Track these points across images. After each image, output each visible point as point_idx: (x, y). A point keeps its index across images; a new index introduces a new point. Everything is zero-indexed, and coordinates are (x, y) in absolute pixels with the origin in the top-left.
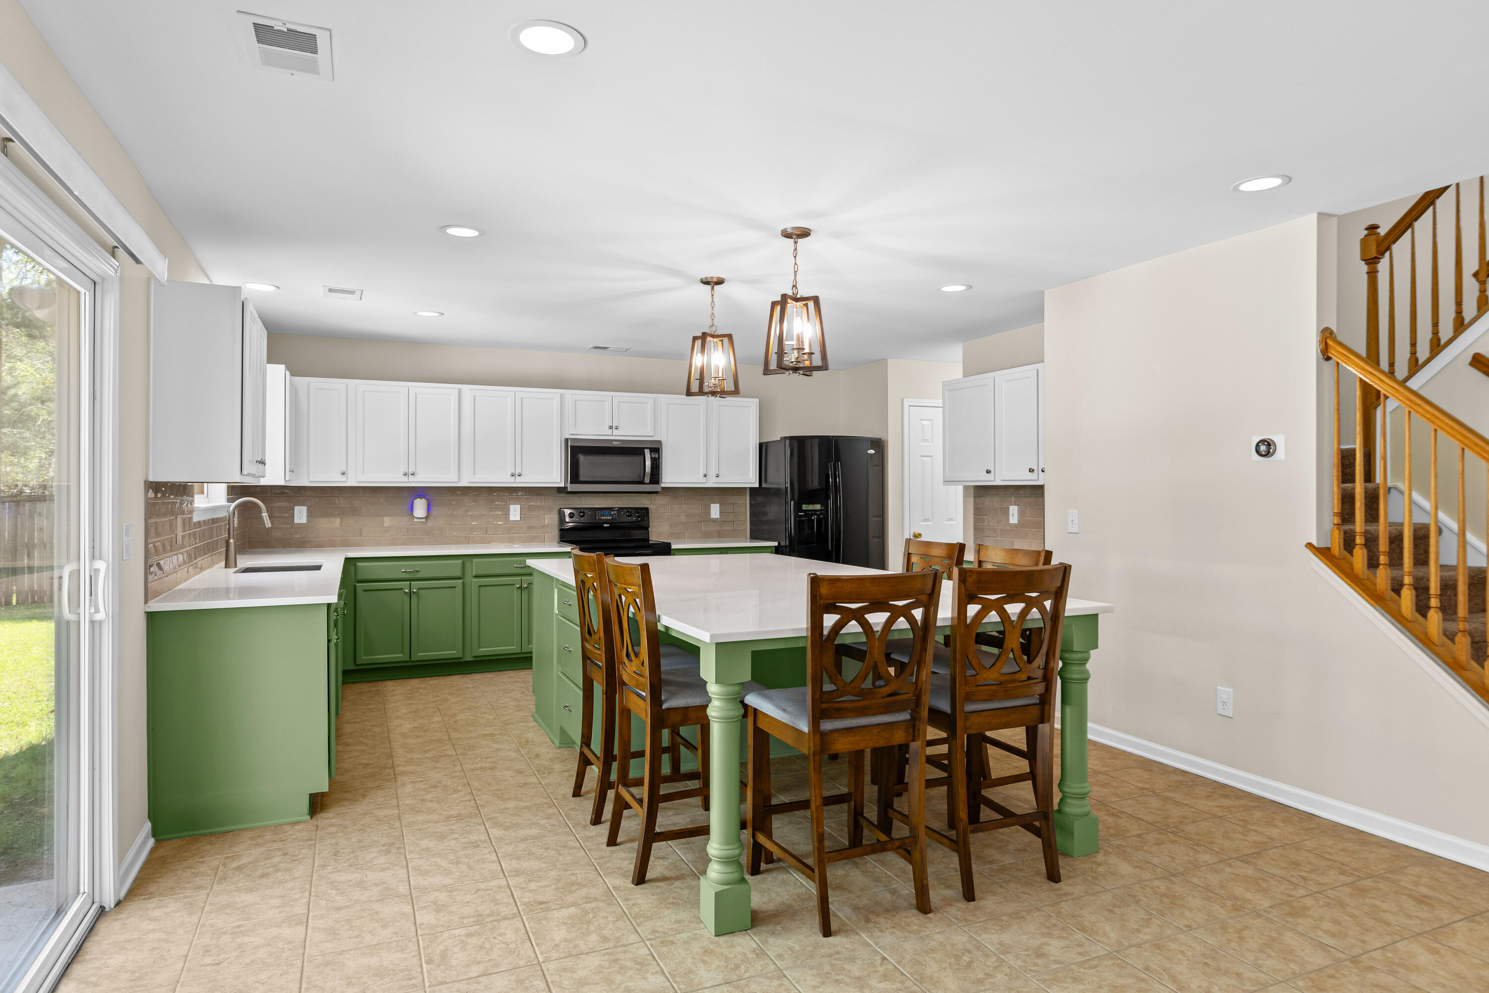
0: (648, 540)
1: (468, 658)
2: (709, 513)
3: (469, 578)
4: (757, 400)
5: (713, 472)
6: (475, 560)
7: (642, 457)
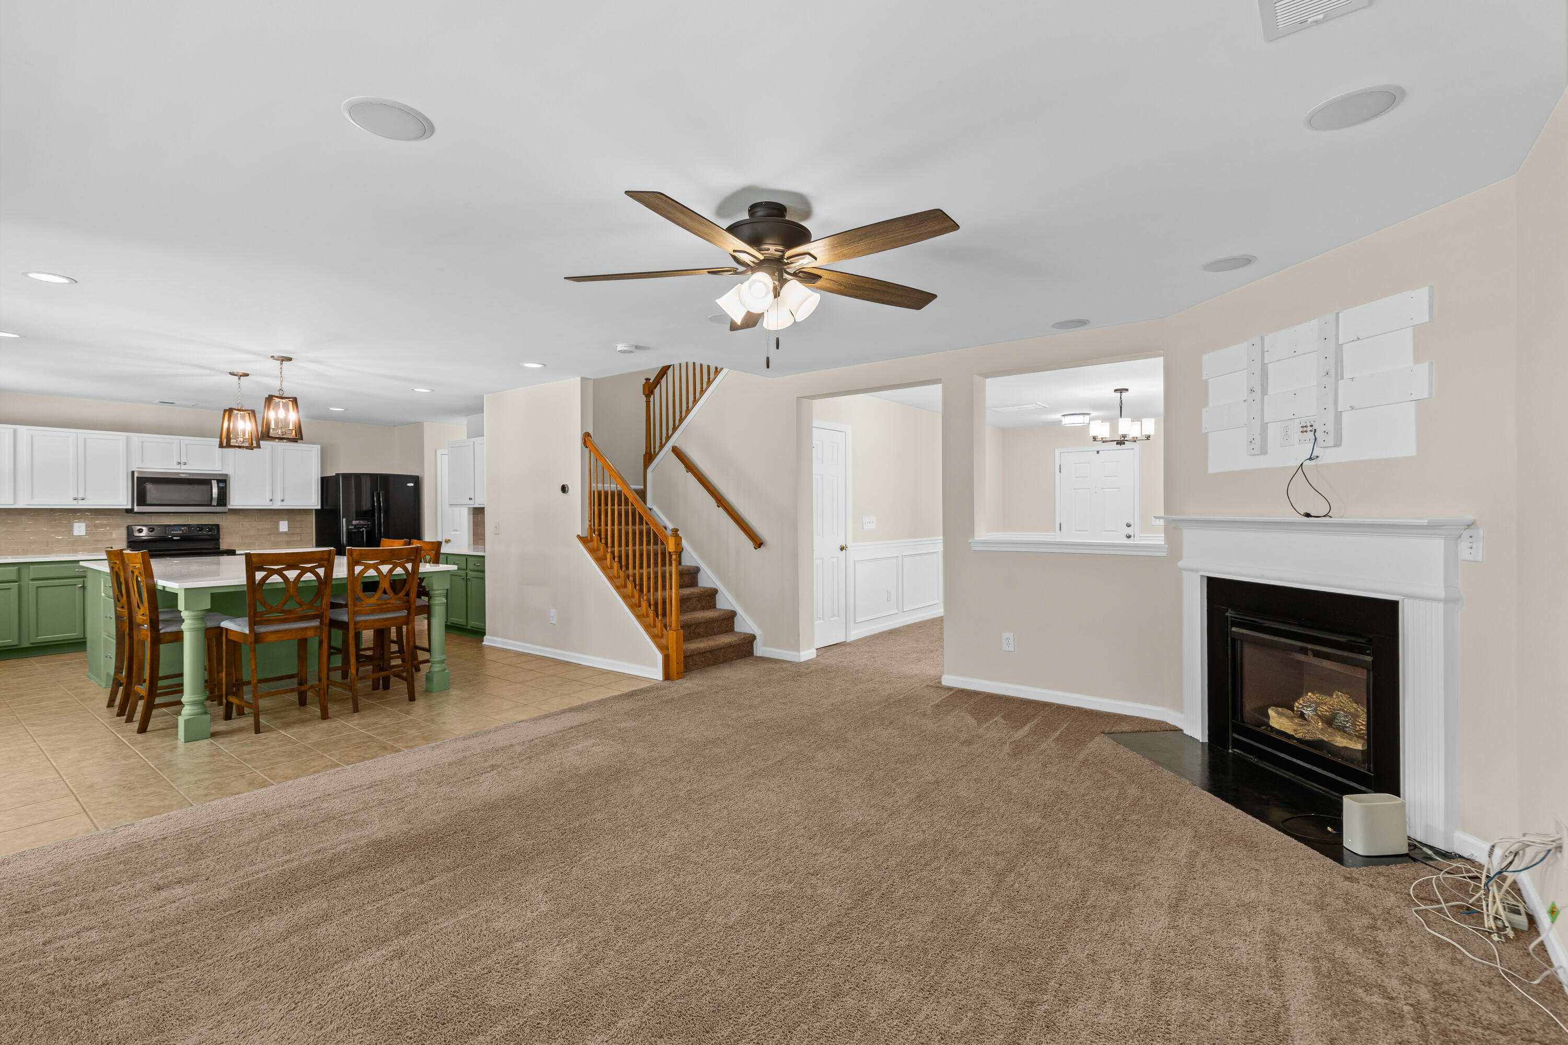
0: (219, 548)
1: (25, 644)
2: (278, 528)
3: (25, 581)
4: (319, 446)
5: (278, 498)
6: (32, 567)
7: (209, 486)
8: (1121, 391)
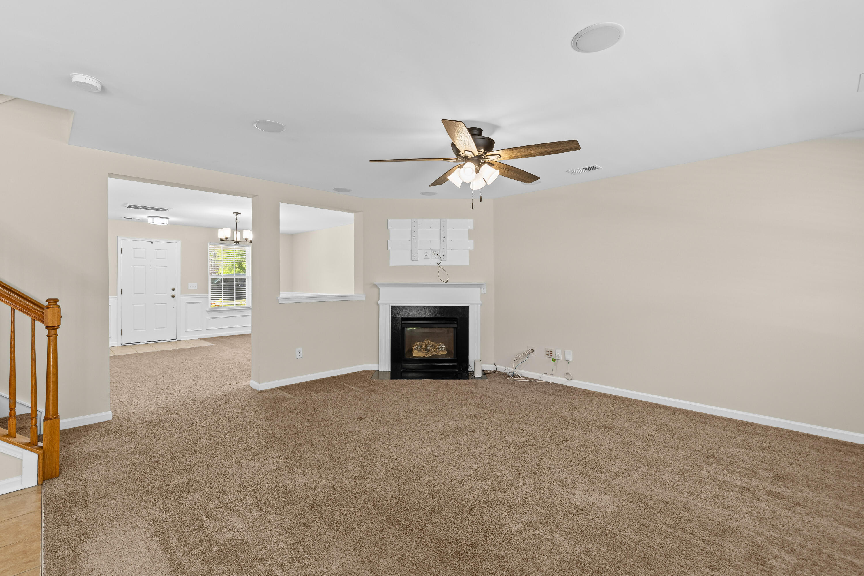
8: (237, 213)
